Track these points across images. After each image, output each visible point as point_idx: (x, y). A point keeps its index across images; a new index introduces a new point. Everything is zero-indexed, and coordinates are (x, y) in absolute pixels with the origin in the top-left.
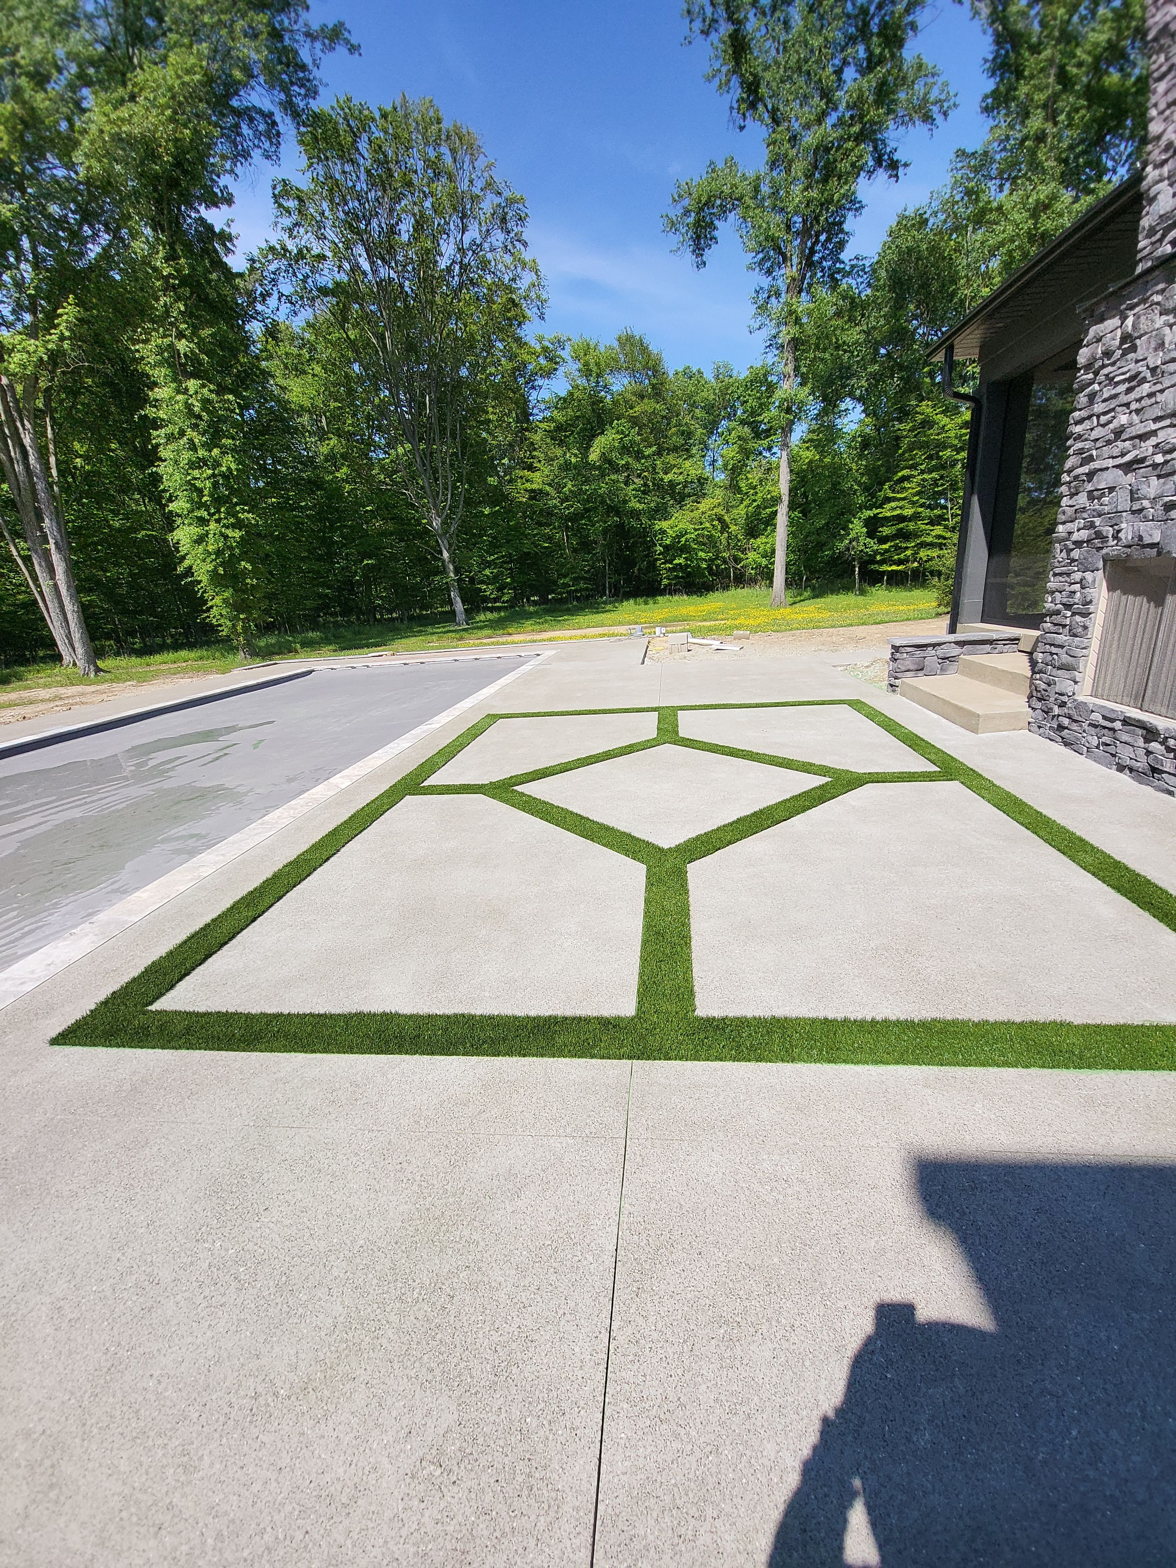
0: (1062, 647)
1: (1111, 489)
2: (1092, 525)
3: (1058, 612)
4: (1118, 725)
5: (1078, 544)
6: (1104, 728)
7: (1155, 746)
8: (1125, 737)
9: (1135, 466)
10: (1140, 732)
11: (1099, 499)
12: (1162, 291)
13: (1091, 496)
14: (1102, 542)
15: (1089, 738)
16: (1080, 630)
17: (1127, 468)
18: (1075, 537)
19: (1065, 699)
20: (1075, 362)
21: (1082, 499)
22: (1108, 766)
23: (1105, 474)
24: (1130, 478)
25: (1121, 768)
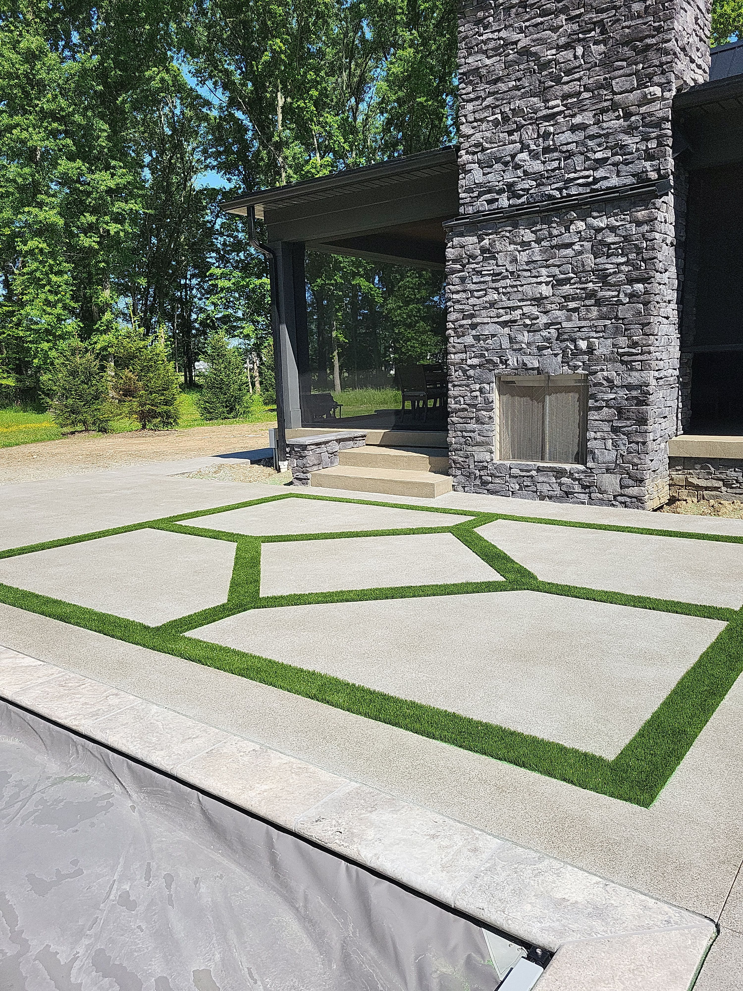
0: (474, 432)
1: (493, 336)
2: (483, 356)
3: (465, 410)
4: (534, 473)
5: (472, 367)
6: (524, 476)
7: (564, 480)
8: (541, 479)
9: (510, 324)
10: (551, 474)
11: (485, 340)
12: (510, 231)
13: (477, 338)
14: (494, 366)
15: (512, 485)
16: (487, 420)
17: (504, 324)
18: (469, 362)
19: (485, 464)
20: (445, 256)
21: (469, 340)
22: (533, 499)
23: (487, 327)
24: (507, 330)
25: (542, 498)
